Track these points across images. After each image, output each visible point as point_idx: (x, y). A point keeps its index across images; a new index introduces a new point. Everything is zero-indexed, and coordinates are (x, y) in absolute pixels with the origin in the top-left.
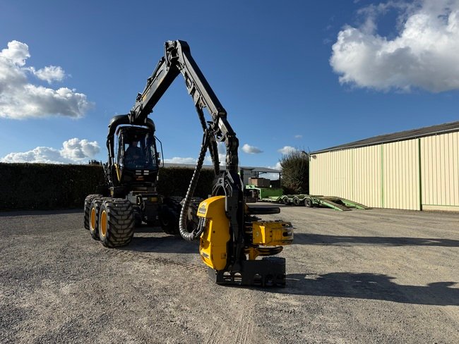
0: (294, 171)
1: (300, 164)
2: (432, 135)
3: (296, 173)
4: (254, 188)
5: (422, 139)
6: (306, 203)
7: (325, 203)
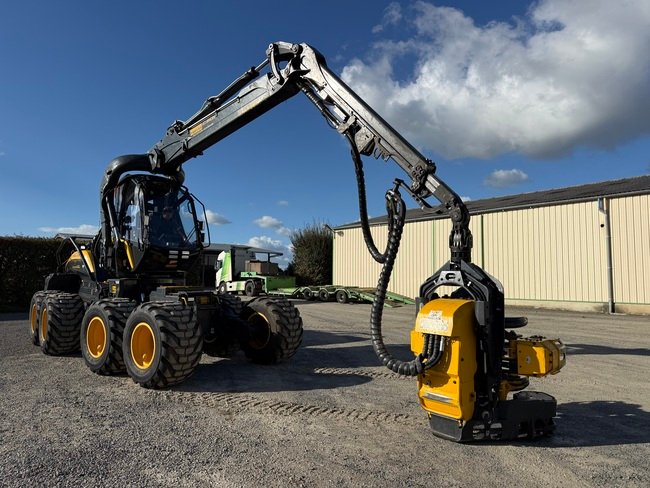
0: (312, 252)
1: (321, 241)
2: (497, 211)
3: (315, 254)
4: (254, 275)
5: (485, 216)
6: (338, 297)
7: (367, 297)
